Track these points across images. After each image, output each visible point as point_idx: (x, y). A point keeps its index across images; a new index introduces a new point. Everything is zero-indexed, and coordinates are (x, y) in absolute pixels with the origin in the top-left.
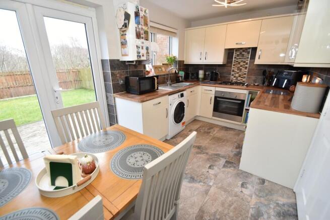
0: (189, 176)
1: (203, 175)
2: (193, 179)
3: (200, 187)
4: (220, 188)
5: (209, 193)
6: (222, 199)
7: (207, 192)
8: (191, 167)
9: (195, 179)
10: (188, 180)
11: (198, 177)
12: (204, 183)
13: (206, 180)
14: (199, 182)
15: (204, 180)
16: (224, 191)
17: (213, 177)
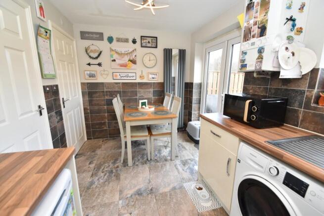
0: (145, 194)
1: (133, 205)
2: (139, 194)
3: (128, 192)
4: (110, 204)
5: (119, 193)
6: (106, 196)
7: (121, 192)
8: (152, 205)
9: (137, 196)
10: (142, 189)
11: (137, 199)
12: (127, 197)
13: (127, 202)
14: (132, 195)
15: (129, 201)
16: (106, 204)
17: (122, 211)
